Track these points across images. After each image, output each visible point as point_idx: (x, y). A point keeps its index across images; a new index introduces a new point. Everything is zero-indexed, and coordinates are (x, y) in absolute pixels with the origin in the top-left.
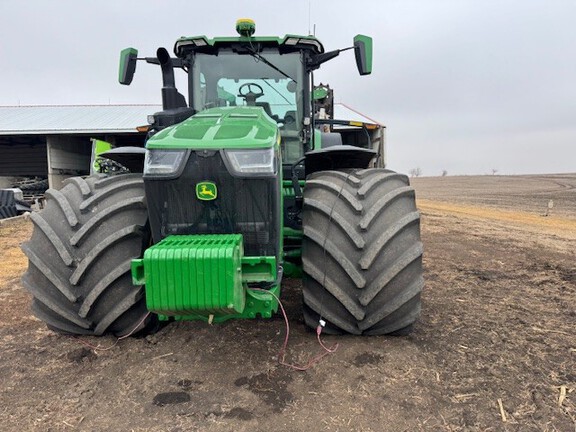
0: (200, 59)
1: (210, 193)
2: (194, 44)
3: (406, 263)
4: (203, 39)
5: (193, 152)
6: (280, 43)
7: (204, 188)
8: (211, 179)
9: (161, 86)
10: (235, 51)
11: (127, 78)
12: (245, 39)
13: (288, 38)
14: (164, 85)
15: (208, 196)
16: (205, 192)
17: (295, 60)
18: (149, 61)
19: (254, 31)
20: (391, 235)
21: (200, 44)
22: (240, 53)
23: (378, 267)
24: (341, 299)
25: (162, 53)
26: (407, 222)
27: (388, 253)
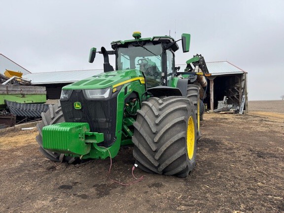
0: (120, 50)
1: (79, 106)
2: (117, 44)
3: (174, 141)
4: (119, 42)
5: (74, 90)
6: (151, 40)
7: (77, 104)
8: (79, 101)
9: (104, 63)
10: (134, 46)
11: (92, 60)
12: (137, 40)
13: (154, 38)
14: (105, 62)
15: (78, 108)
16: (77, 106)
17: (159, 47)
18: (100, 53)
19: (140, 37)
20: (168, 127)
21: (119, 44)
22: (136, 46)
23: (162, 141)
24: (146, 156)
25: (103, 49)
26: (176, 121)
27: (167, 136)
